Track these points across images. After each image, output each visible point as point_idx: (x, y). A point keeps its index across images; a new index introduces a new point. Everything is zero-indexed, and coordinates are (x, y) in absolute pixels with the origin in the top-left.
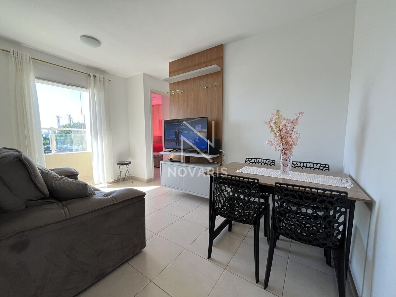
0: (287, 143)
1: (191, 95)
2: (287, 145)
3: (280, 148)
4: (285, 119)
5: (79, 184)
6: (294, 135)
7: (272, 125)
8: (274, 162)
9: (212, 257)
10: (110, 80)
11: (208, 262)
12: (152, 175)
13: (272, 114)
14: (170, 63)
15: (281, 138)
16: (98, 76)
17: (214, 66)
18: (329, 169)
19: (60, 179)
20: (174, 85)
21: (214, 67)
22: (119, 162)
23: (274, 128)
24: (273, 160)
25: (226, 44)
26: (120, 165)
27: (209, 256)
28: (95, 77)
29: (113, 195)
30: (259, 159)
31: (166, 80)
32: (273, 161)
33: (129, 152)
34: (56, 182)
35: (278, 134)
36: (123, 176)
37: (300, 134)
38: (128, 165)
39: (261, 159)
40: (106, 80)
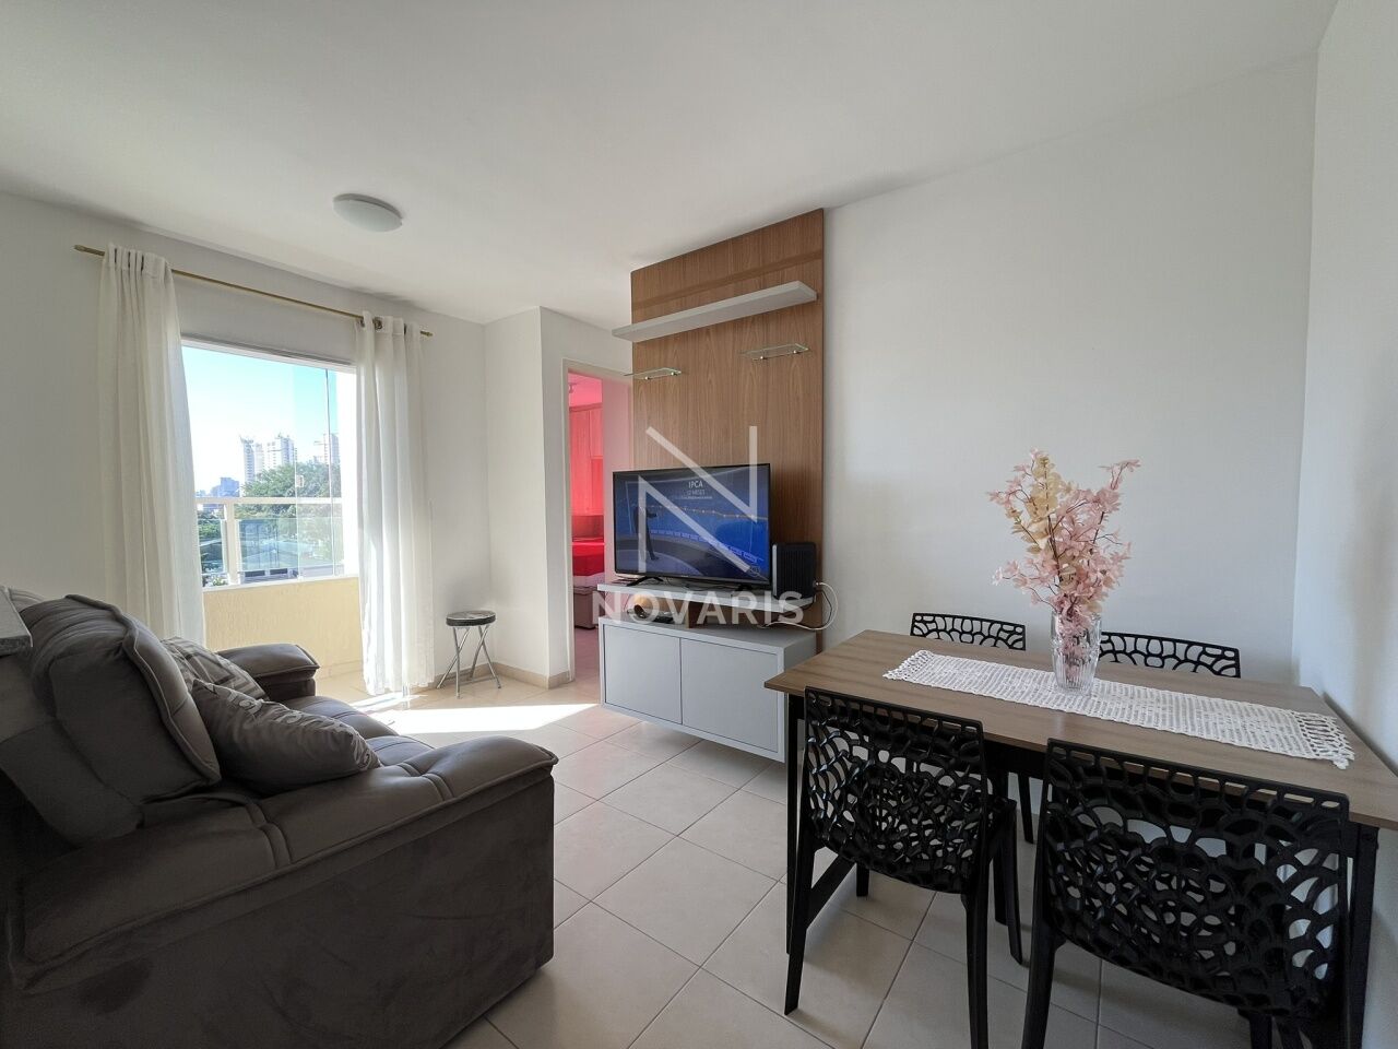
0: (1080, 577)
1: (710, 382)
2: (1078, 583)
3: (1050, 591)
4: (1068, 490)
5: (326, 732)
6: (1104, 548)
7: (1019, 506)
8: (1023, 633)
9: (800, 1006)
10: (428, 334)
11: (785, 1025)
12: (566, 663)
13: (1018, 469)
14: (635, 275)
15: (1056, 557)
16: (388, 321)
17: (794, 286)
18: (1237, 666)
19: (257, 714)
20: (646, 351)
21: (791, 290)
22: (453, 615)
23: (1026, 518)
24: (1016, 626)
25: (831, 210)
26: (456, 628)
27: (791, 1004)
28: (378, 324)
29: (441, 768)
30: (964, 618)
31: (619, 333)
32: (1019, 630)
33: (489, 577)
34: (246, 726)
35: (1043, 543)
36: (466, 665)
37: (1129, 545)
38: (483, 627)
39: (972, 619)
40: (416, 335)
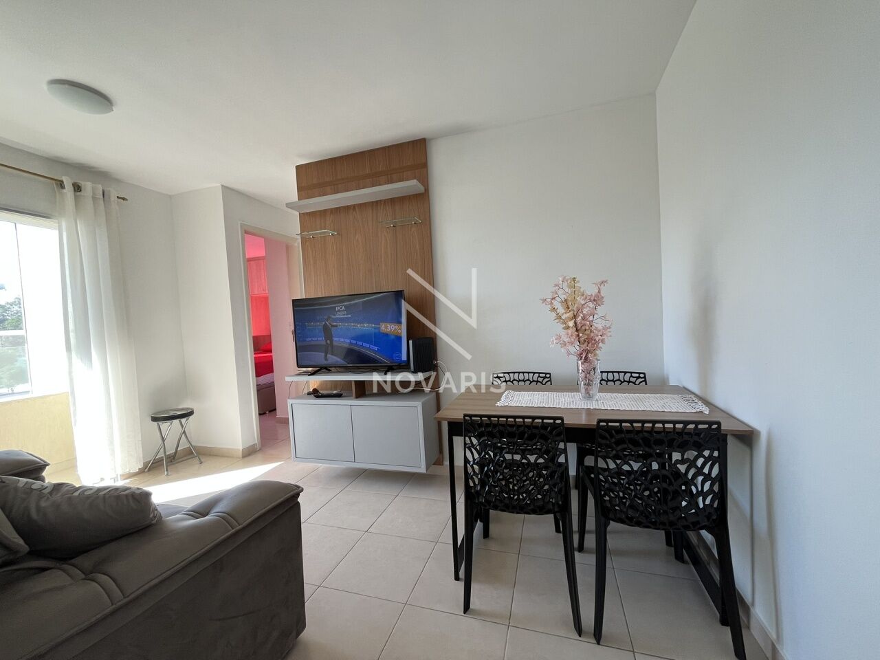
2: (588, 343)
3: (575, 348)
7: (557, 304)
9: (472, 606)
10: (124, 199)
11: (467, 621)
13: (556, 285)
14: (298, 168)
15: (577, 331)
16: (88, 186)
18: (645, 381)
21: (410, 185)
23: (561, 310)
24: (546, 374)
25: (430, 140)
26: (160, 423)
27: (467, 607)
28: (77, 188)
30: (519, 373)
32: (548, 376)
33: (185, 382)
35: (571, 324)
39: (523, 373)
40: (113, 198)
